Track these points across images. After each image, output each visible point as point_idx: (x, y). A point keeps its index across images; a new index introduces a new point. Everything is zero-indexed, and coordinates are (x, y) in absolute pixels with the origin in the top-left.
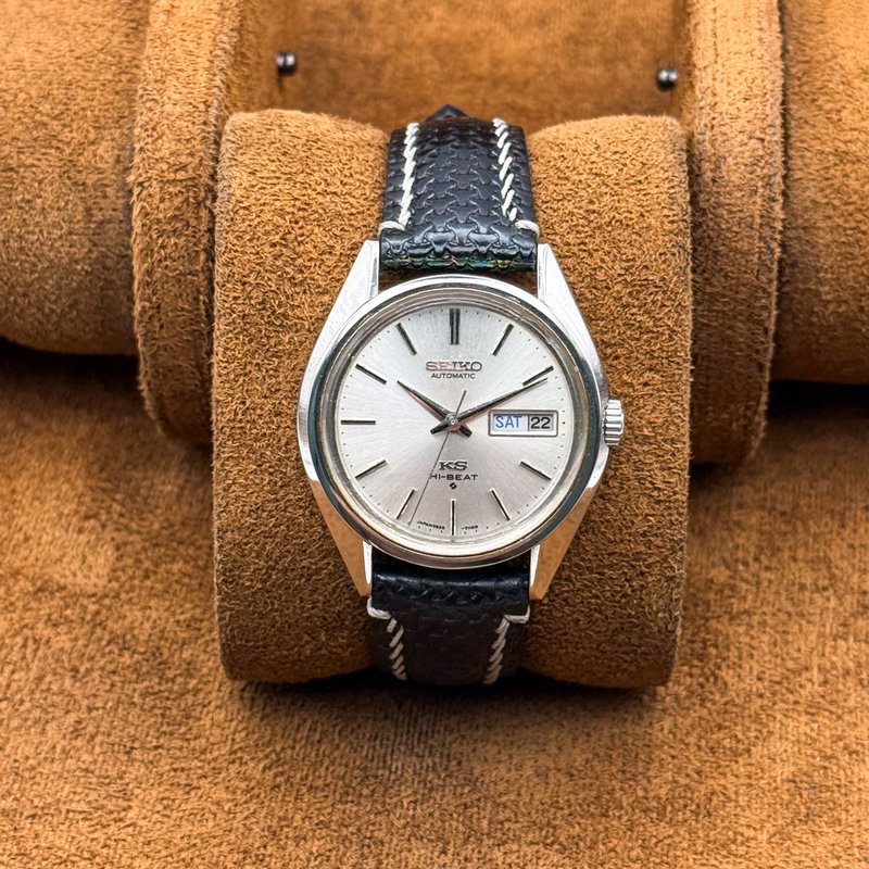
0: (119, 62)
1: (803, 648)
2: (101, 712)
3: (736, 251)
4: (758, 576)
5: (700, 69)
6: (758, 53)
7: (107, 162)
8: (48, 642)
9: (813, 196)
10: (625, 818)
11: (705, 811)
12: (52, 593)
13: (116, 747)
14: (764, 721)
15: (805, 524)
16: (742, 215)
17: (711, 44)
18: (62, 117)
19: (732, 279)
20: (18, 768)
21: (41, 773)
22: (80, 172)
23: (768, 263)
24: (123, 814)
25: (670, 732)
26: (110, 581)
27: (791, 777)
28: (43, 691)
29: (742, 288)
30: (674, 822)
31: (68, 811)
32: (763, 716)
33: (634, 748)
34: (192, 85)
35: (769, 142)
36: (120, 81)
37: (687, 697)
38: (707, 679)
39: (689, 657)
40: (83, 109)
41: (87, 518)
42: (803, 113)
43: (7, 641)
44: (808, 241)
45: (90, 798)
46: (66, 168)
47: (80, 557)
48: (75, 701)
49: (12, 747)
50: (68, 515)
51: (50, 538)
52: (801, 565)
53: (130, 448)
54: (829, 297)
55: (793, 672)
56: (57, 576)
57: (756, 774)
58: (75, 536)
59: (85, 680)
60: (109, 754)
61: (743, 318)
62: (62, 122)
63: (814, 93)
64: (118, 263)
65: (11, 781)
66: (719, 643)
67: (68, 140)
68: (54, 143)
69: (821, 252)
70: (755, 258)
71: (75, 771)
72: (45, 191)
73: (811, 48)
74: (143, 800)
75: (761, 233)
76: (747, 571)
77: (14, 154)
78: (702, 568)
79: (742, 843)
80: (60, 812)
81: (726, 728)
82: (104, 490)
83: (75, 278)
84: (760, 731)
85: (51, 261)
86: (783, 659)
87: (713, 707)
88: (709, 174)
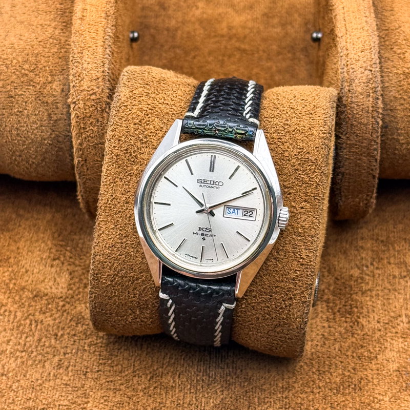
0: (60, 43)
1: (397, 306)
2: (70, 355)
3: (361, 123)
4: (373, 272)
5: (339, 38)
6: (366, 28)
7: (57, 92)
8: (42, 321)
9: (394, 95)
10: (321, 393)
11: (358, 388)
12: (41, 298)
13: (79, 372)
14: (382, 342)
15: (393, 246)
16: (363, 107)
17: (344, 25)
18: (34, 71)
19: (360, 137)
20: (33, 385)
21: (45, 387)
22: (44, 97)
23: (376, 128)
24: (85, 405)
25: (339, 350)
26: (68, 290)
27: (397, 369)
28: (41, 346)
29: (365, 141)
30: (345, 394)
31: (59, 405)
32: (382, 340)
33: (322, 359)
34: (96, 54)
35: (374, 71)
36: (61, 52)
37: (345, 333)
38: (354, 323)
39: (344, 313)
40: (45, 67)
41: (54, 259)
42: (387, 55)
43: (22, 322)
44: (392, 116)
45: (69, 398)
46: (38, 95)
47: (53, 279)
48: (58, 350)
49: (30, 375)
50: (45, 259)
51: (38, 270)
52: (393, 266)
53: (72, 224)
54: (403, 142)
55: (393, 317)
56: (43, 289)
57: (381, 368)
58: (50, 268)
59: (61, 340)
60: (76, 375)
61: (365, 155)
62: (35, 73)
63: (391, 45)
64: (65, 139)
65: (31, 392)
66: (358, 306)
67: (38, 81)
68: (32, 83)
69: (399, 120)
70: (370, 127)
71: (60, 385)
72: (28, 106)
73: (388, 23)
74: (94, 398)
75: (372, 115)
76: (368, 270)
77: (13, 89)
78: (346, 269)
79: (377, 403)
80: (56, 406)
81: (365, 347)
82: (61, 246)
83: (44, 147)
84: (381, 347)
85: (32, 140)
86: (388, 312)
87: (358, 337)
88: (347, 88)
